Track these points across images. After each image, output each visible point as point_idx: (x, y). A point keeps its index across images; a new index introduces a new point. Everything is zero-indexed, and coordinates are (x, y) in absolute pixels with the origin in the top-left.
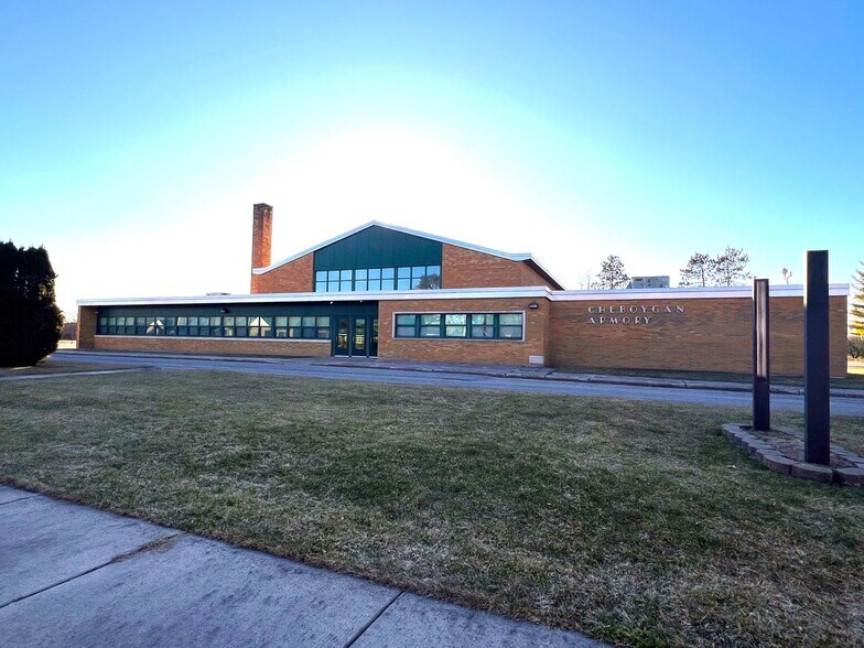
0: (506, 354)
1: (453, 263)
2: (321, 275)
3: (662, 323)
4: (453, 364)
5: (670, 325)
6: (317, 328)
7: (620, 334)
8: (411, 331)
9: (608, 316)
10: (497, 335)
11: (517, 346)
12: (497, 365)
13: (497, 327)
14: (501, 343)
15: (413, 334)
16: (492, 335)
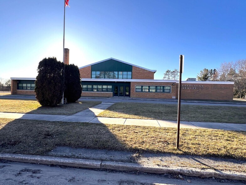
0: (166, 96)
1: (135, 71)
2: (94, 73)
3: (199, 89)
4: (152, 98)
5: (200, 89)
6: (107, 89)
7: (189, 91)
8: (140, 90)
9: (187, 87)
10: (164, 91)
11: (169, 94)
12: (164, 99)
13: (164, 89)
14: (165, 94)
15: (141, 91)
16: (162, 91)
